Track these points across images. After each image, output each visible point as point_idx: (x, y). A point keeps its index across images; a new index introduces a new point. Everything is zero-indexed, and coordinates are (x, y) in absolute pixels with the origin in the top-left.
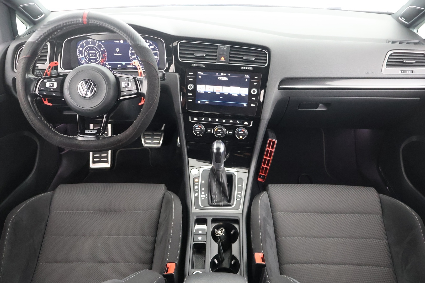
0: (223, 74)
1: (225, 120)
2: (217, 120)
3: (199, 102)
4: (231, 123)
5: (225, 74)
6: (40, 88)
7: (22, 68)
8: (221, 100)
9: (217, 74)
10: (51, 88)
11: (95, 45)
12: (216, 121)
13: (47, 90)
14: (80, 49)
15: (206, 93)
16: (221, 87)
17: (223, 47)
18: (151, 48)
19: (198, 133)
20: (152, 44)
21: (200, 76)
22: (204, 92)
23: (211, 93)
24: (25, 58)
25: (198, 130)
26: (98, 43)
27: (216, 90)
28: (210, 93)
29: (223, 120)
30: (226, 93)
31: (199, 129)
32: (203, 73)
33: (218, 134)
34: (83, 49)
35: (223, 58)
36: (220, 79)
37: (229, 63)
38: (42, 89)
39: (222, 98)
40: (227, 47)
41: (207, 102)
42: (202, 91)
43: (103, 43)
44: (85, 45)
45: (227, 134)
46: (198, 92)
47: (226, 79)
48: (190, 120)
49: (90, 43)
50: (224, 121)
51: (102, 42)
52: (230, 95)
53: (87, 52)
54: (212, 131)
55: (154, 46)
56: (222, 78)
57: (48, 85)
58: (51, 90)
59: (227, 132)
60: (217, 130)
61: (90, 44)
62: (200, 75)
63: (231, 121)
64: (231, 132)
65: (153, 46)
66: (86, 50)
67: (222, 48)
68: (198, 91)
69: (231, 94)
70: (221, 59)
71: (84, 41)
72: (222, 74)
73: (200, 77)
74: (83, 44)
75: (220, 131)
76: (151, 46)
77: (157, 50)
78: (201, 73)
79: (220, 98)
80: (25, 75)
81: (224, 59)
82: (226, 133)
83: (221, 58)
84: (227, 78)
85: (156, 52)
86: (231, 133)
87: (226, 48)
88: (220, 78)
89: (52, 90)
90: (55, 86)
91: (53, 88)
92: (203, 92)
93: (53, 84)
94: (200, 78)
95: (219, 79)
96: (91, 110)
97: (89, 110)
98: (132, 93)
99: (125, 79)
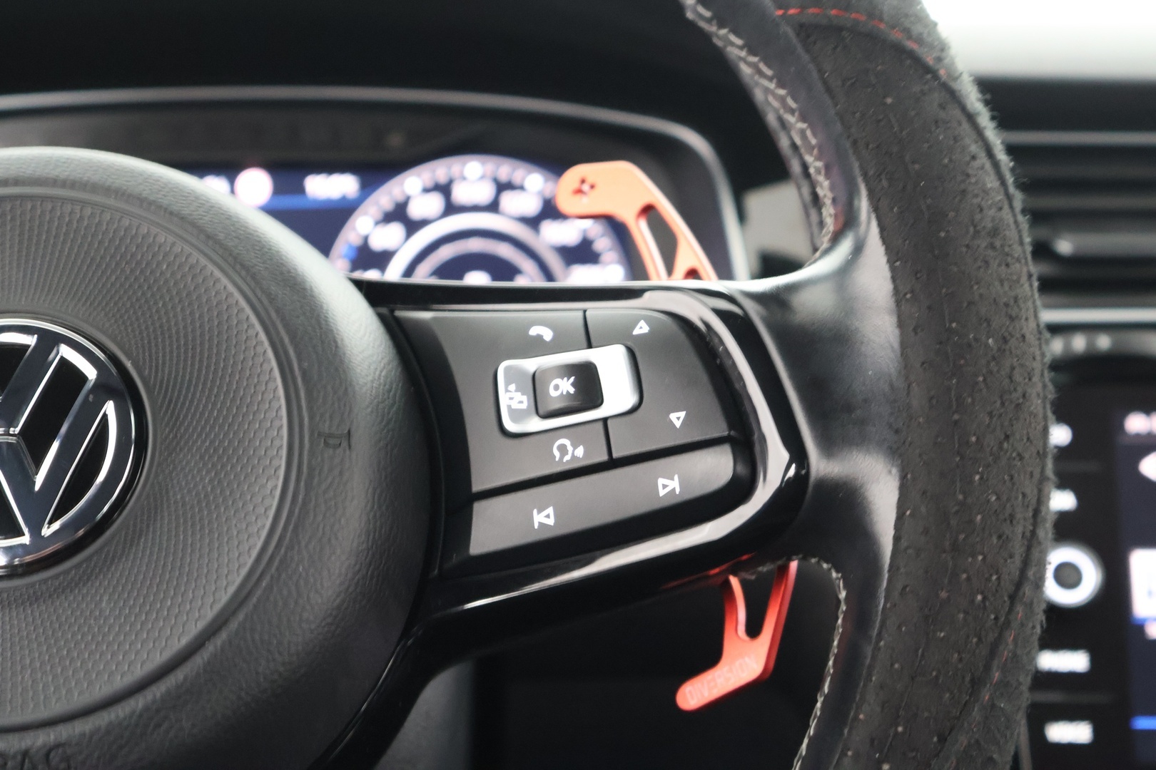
68: (1143, 626)
73: (1148, 466)
96: (47, 755)
97: (25, 754)
98: (662, 492)
99: (534, 331)
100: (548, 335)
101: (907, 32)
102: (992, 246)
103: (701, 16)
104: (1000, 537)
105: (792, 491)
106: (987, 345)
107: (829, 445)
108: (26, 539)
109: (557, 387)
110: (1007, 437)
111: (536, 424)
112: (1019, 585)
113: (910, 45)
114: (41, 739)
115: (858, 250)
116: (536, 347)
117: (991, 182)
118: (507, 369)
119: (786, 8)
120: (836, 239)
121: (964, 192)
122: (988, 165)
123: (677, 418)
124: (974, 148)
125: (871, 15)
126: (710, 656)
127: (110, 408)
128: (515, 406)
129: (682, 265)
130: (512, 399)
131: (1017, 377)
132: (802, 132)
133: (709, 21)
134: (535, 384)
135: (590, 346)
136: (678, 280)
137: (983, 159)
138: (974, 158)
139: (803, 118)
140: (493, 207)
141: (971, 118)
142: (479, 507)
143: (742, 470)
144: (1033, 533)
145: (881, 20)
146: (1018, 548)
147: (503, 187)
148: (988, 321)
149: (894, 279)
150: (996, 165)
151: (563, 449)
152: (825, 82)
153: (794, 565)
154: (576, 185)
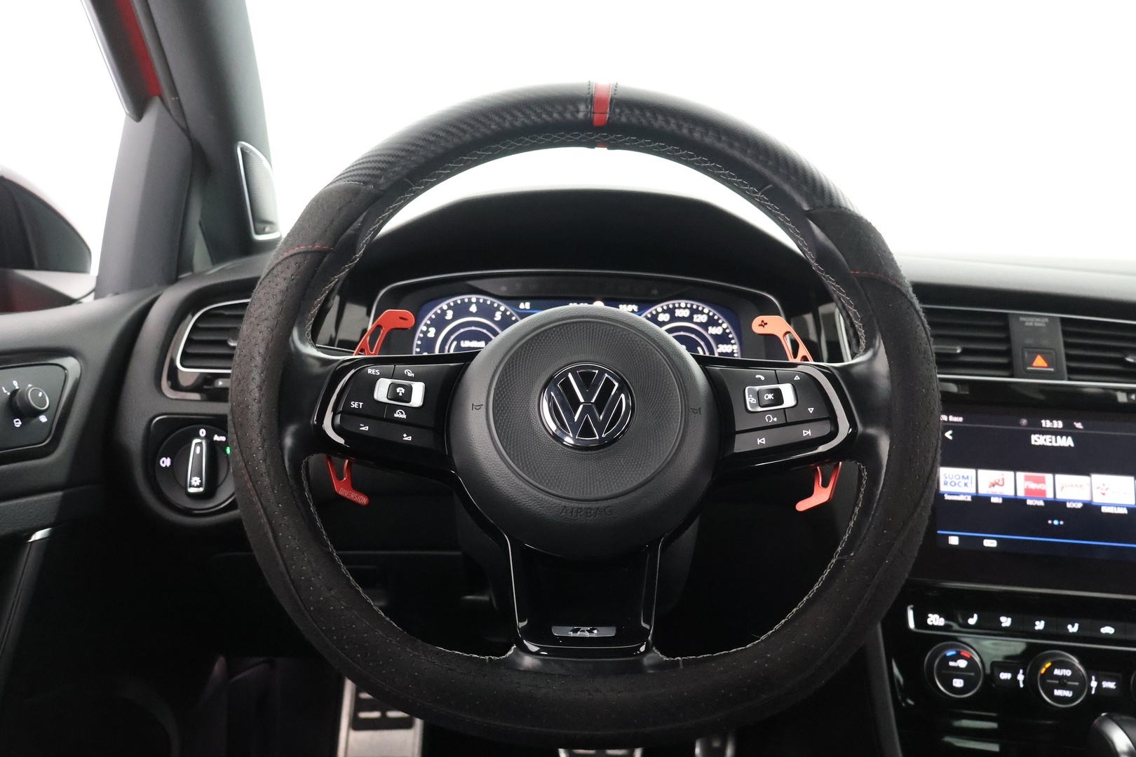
0: (1048, 422)
1: (1077, 625)
2: (1040, 625)
3: (954, 541)
4: (1107, 639)
5: (1058, 424)
6: (348, 403)
7: (280, 297)
8: (1055, 532)
9: (1024, 422)
10: (394, 408)
11: (491, 318)
12: (1037, 628)
13: (380, 413)
14: (425, 333)
15: (981, 501)
16: (1048, 477)
17: (1032, 319)
18: (711, 335)
19: (958, 683)
20: (716, 317)
21: (950, 432)
22: (973, 497)
23: (1006, 500)
24: (306, 253)
25: (958, 668)
26: (502, 308)
27: (1028, 491)
28: (999, 500)
29: (1069, 627)
30: (1074, 501)
31: (962, 664)
32: (960, 419)
33: (1058, 693)
34: (437, 334)
35: (1039, 362)
36: (1037, 444)
37: (1070, 379)
38: (355, 405)
39: (1056, 522)
40: (1047, 320)
41: (990, 543)
42: (964, 494)
43: (525, 309)
44: (450, 315)
45: (1093, 692)
46: (947, 497)
47: (1067, 442)
48: (912, 625)
49: (473, 309)
50: (1073, 629)
51: (522, 306)
52: (1090, 510)
53: (455, 343)
54: (1021, 677)
55: (725, 326)
56: (1048, 440)
57: (381, 392)
58: (396, 415)
59: (1094, 684)
60: (1050, 670)
61: (472, 314)
62: (949, 425)
63: (1108, 630)
64: (1112, 681)
65: (720, 325)
66: (453, 337)
67: (1027, 324)
68: (943, 495)
69: (1098, 507)
70: (1035, 364)
71: (451, 301)
72: (1046, 423)
73: (948, 435)
74: (444, 312)
75: (1063, 677)
76: (710, 328)
77: (735, 344)
78: (952, 418)
79: (1050, 522)
80: (289, 333)
81: (1045, 365)
82: (1091, 688)
83: (1034, 359)
84: (1070, 438)
85: (729, 351)
86: (1111, 685)
87: (1046, 323)
88: (1037, 440)
89: (399, 415)
90: (417, 399)
91: (407, 409)
92: (969, 499)
93: (409, 390)
94: (950, 438)
95: (1033, 443)
96: (604, 509)
97: (598, 509)
98: (804, 435)
99: (757, 376)
100: (763, 378)
101: (897, 281)
102: (924, 357)
103: (819, 270)
104: (925, 457)
105: (849, 438)
106: (922, 392)
107: (865, 424)
108: (597, 438)
109: (767, 397)
110: (928, 423)
111: (760, 409)
112: (930, 474)
113: (898, 286)
114: (602, 504)
115: (875, 355)
116: (759, 382)
117: (924, 335)
118: (749, 389)
119: (855, 270)
120: (866, 351)
121: (915, 338)
122: (923, 329)
123: (811, 410)
124: (919, 323)
125: (885, 275)
126: (809, 493)
127: (623, 396)
128: (751, 401)
129: (800, 355)
130: (750, 400)
131: (932, 403)
132: (855, 313)
133: (822, 272)
134: (758, 395)
135: (778, 383)
136: (798, 360)
137: (921, 327)
138: (918, 326)
139: (855, 308)
140: (690, 319)
141: (917, 312)
142: (737, 436)
143: (832, 429)
144: (935, 457)
145: (889, 277)
146: (930, 461)
147: (694, 312)
148: (923, 384)
149: (890, 367)
150: (925, 328)
151: (769, 418)
152: (868, 298)
153: (841, 463)
154: (760, 323)
